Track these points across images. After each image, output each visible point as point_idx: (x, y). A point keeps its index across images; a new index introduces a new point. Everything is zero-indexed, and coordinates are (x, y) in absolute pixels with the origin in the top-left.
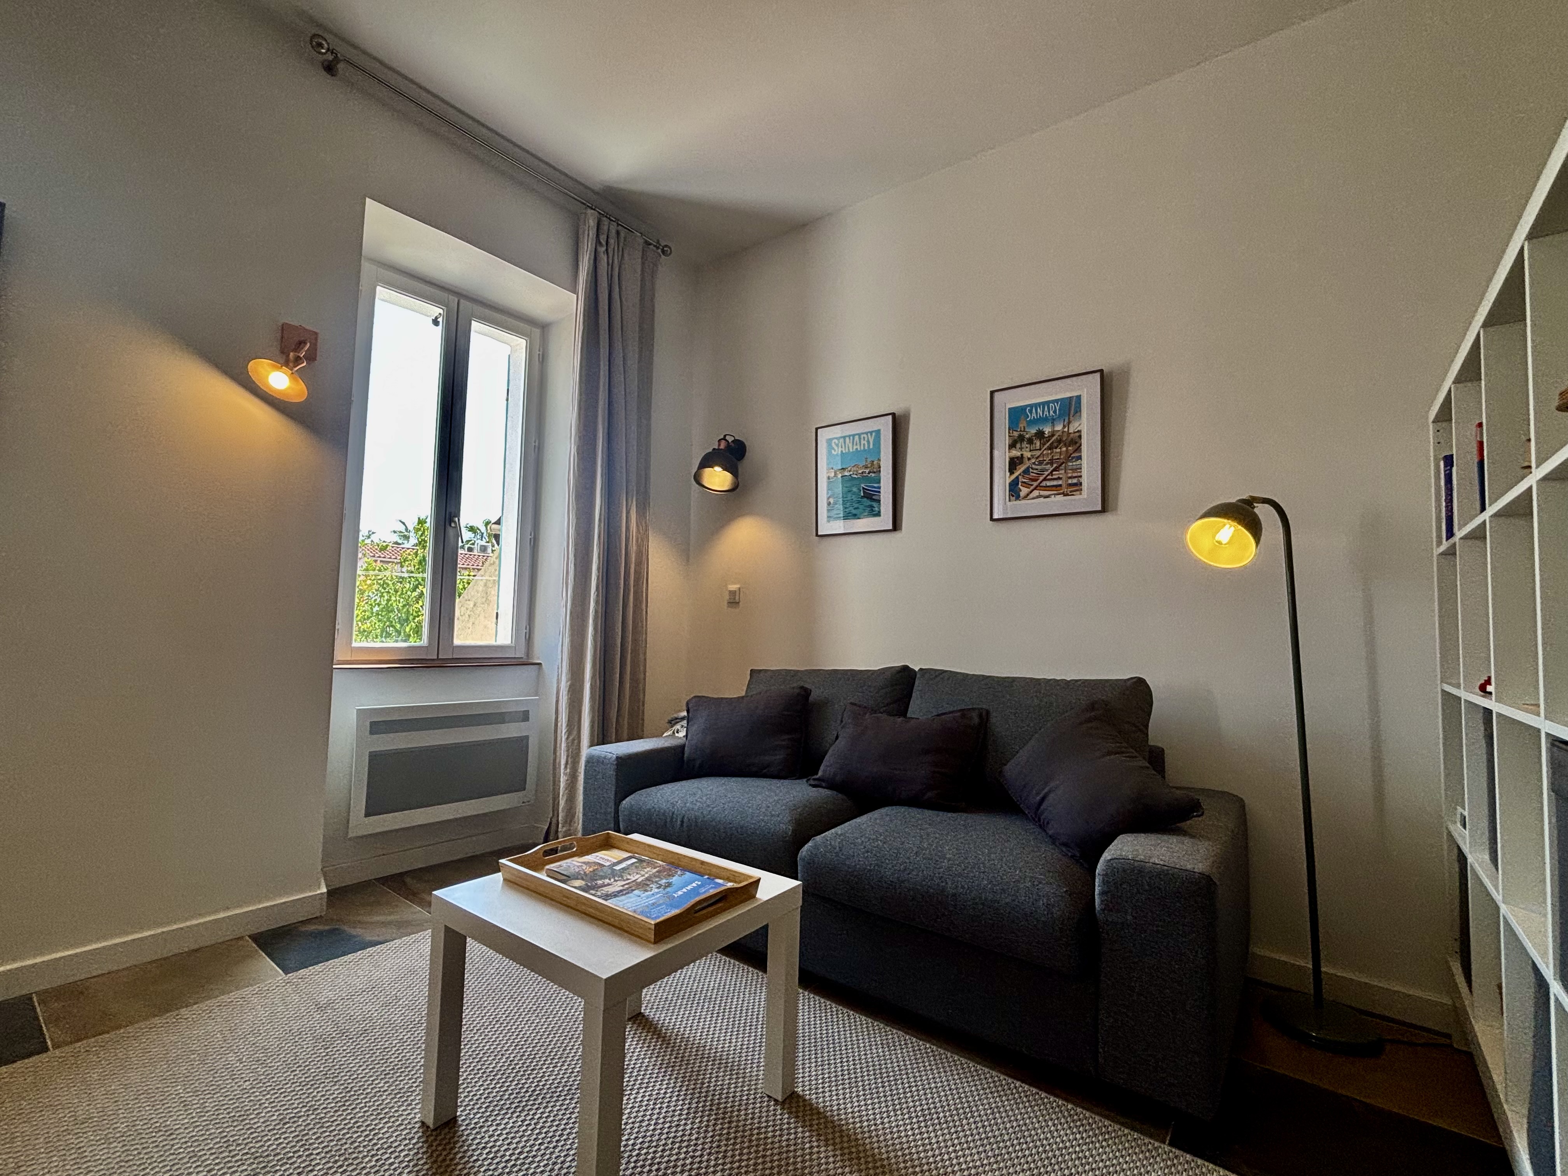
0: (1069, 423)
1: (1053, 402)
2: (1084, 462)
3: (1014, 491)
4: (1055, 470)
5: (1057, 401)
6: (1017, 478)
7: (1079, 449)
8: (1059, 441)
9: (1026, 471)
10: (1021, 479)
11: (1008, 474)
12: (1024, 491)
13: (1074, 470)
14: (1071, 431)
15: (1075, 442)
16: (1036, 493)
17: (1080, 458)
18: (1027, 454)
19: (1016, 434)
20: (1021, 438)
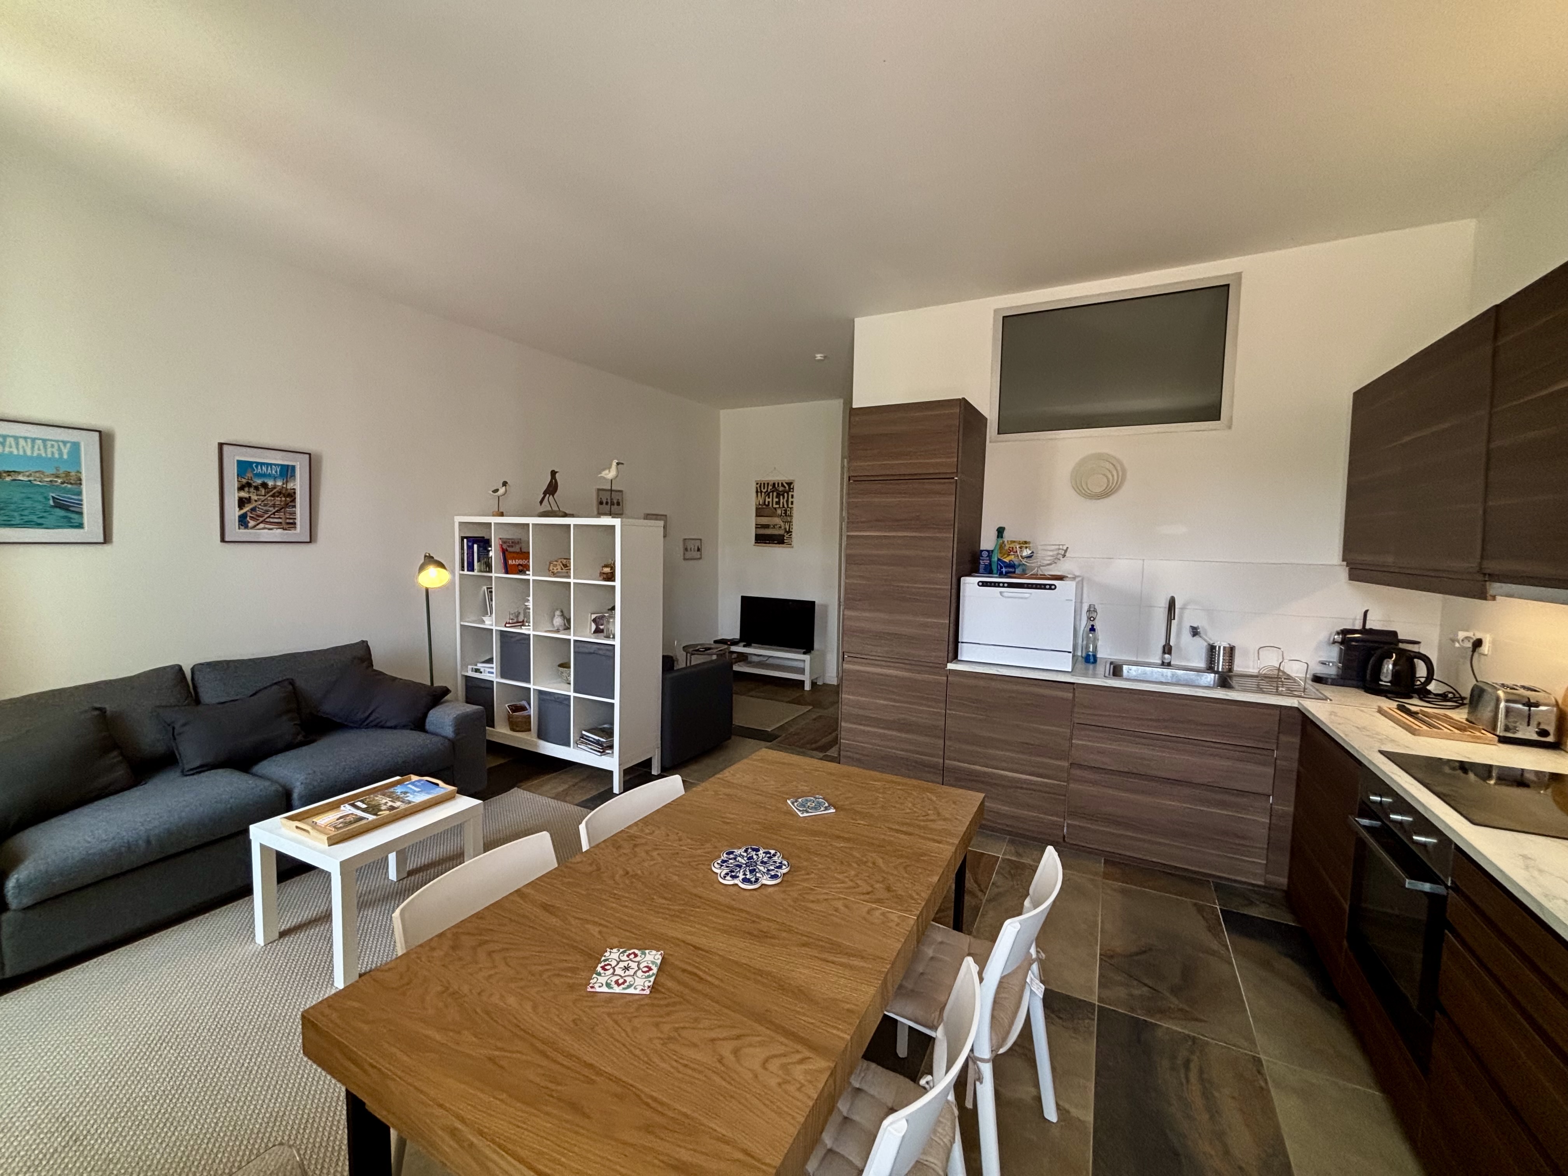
0: (287, 482)
1: (275, 465)
2: (298, 510)
3: (243, 521)
4: (277, 511)
5: (278, 465)
6: (246, 514)
7: (294, 500)
8: (280, 493)
9: (253, 510)
10: (249, 514)
11: (237, 509)
12: (252, 523)
13: (291, 514)
14: (289, 487)
15: (291, 495)
16: (262, 526)
17: (294, 506)
18: (254, 497)
19: (244, 481)
20: (249, 485)
